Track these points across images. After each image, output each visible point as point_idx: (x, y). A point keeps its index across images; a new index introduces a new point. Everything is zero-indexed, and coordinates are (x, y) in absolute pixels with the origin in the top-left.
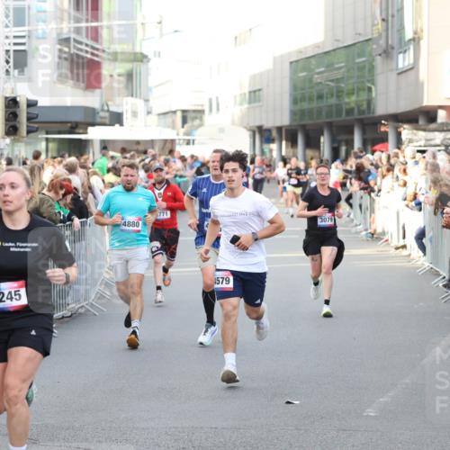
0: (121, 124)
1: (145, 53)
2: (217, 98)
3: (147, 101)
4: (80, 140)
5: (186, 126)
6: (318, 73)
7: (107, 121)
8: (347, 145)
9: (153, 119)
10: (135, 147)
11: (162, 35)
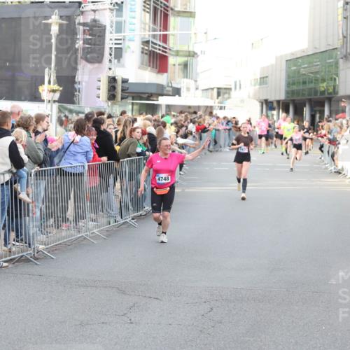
0: (180, 95)
1: (196, 51)
2: (240, 81)
3: (196, 81)
4: (154, 104)
5: (220, 98)
6: (304, 68)
7: (171, 93)
8: (320, 113)
9: (199, 93)
10: (188, 110)
11: (207, 41)
